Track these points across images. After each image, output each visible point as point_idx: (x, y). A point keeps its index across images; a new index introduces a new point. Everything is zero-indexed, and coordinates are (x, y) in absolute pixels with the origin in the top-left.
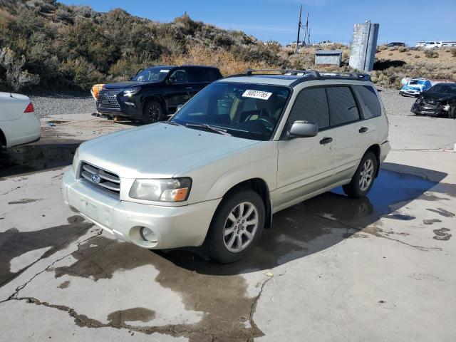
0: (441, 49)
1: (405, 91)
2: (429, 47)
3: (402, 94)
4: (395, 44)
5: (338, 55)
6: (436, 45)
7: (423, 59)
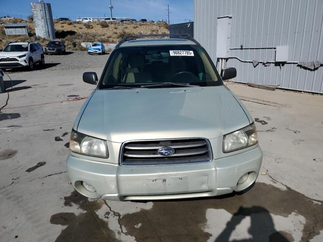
0: (93, 22)
1: (91, 51)
2: (85, 21)
3: (90, 53)
4: (62, 19)
5: (24, 27)
6: (89, 20)
7: (85, 30)
